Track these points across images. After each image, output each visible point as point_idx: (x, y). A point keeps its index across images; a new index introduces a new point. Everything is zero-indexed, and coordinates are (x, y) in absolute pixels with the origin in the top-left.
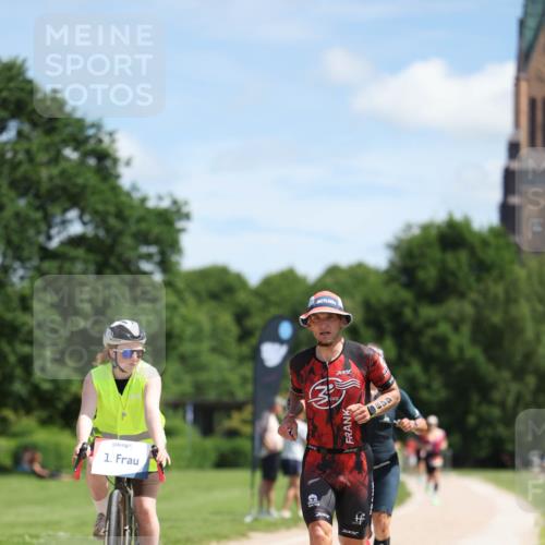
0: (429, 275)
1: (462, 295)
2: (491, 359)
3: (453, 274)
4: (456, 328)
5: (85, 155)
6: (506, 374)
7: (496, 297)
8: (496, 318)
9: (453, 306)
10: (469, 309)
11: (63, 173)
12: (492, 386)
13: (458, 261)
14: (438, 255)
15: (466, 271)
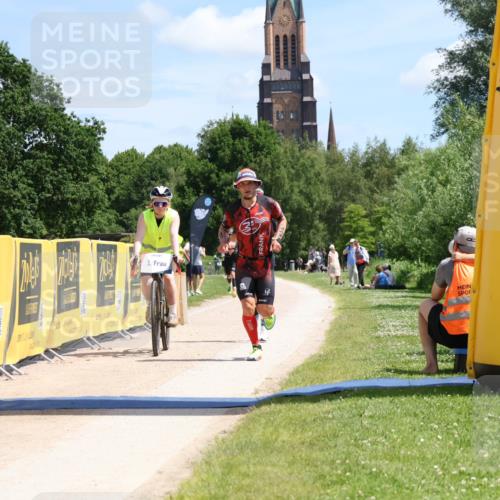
0: (226, 154)
1: (246, 165)
3: (240, 152)
7: (266, 165)
8: (266, 179)
11: (34, 108)
13: (243, 144)
14: (231, 141)
15: (248, 150)
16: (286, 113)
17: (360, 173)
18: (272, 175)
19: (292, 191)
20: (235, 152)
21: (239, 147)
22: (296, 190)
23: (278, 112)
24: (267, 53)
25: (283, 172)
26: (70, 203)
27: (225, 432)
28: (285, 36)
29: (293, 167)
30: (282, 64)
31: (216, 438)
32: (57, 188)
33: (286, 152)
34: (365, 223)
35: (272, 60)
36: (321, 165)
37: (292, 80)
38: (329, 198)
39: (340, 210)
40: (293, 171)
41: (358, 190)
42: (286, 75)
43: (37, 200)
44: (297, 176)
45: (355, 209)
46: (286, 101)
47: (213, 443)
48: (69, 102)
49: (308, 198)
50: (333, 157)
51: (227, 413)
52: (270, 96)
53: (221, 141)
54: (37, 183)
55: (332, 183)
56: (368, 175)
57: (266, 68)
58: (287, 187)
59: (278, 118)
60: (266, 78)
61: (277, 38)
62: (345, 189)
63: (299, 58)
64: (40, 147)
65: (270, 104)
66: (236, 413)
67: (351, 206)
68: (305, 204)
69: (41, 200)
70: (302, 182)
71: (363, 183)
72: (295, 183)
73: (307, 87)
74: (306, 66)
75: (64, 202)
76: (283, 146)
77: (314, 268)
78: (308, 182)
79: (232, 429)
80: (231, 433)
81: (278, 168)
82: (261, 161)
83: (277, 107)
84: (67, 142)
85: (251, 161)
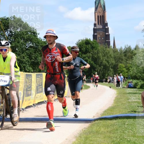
0: (84, 49)
1: (90, 52)
2: (95, 63)
3: (88, 49)
4: (89, 58)
5: (31, 33)
6: (98, 66)
7: (95, 52)
8: (96, 56)
9: (88, 54)
10: (91, 55)
11: (29, 36)
12: (96, 68)
13: (89, 46)
14: (85, 46)
15: (90, 48)
16: (101, 38)
17: (123, 55)
18: (97, 55)
19: (103, 60)
20: (86, 48)
21: (88, 47)
22: (104, 60)
23: (99, 38)
24: (95, 21)
25: (100, 55)
26: (39, 63)
27: (85, 128)
28: (100, 16)
29: (103, 53)
30: (100, 24)
31: (83, 130)
32: (36, 58)
33: (101, 49)
34: (124, 69)
35: (97, 23)
36: (111, 52)
37: (103, 28)
38: (114, 62)
39: (117, 65)
40: (103, 54)
41: (122, 60)
42: (101, 27)
43: (30, 62)
44: (105, 56)
45: (121, 65)
46: (101, 34)
47: (82, 131)
48: (39, 34)
49: (108, 62)
50: (115, 51)
51: (85, 123)
52: (96, 33)
53: (82, 46)
54: (30, 57)
55: (115, 58)
56: (125, 56)
57: (95, 25)
58: (102, 59)
59: (99, 39)
60: (95, 28)
61: (98, 16)
62: (118, 59)
63: (105, 22)
64: (31, 47)
65: (96, 35)
66: (88, 123)
67: (121, 64)
68: (107, 63)
69: (31, 62)
70: (106, 57)
71: (124, 58)
72: (104, 58)
73: (107, 30)
74: (107, 24)
75: (38, 62)
76: (100, 47)
77: (110, 82)
78: (108, 57)
79: (87, 127)
80: (87, 128)
81: (99, 53)
82: (94, 51)
83: (98, 36)
84: (38, 46)
85: (91, 51)
